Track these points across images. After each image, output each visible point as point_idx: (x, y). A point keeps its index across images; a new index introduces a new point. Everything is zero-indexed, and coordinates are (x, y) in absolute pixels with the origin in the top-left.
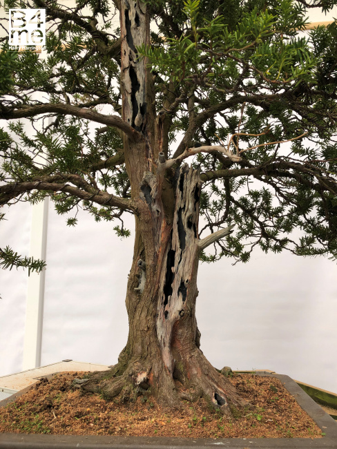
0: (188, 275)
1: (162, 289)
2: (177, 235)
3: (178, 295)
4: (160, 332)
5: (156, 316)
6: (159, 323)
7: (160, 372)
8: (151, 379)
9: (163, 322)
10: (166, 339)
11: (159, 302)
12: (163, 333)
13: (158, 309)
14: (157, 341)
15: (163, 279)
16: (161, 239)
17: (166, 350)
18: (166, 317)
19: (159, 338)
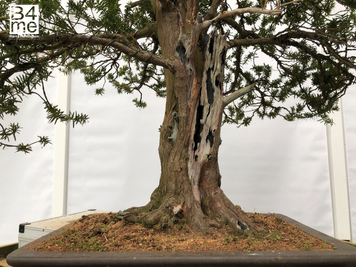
0: (215, 126)
1: (192, 137)
2: (206, 92)
3: (207, 142)
4: (191, 173)
5: (187, 159)
6: (189, 165)
7: (192, 204)
8: (185, 210)
9: (193, 165)
10: (195, 179)
11: (190, 148)
12: (193, 173)
13: (189, 153)
14: (188, 180)
15: (194, 129)
16: (192, 95)
17: (195, 187)
18: (196, 160)
19: (190, 177)
